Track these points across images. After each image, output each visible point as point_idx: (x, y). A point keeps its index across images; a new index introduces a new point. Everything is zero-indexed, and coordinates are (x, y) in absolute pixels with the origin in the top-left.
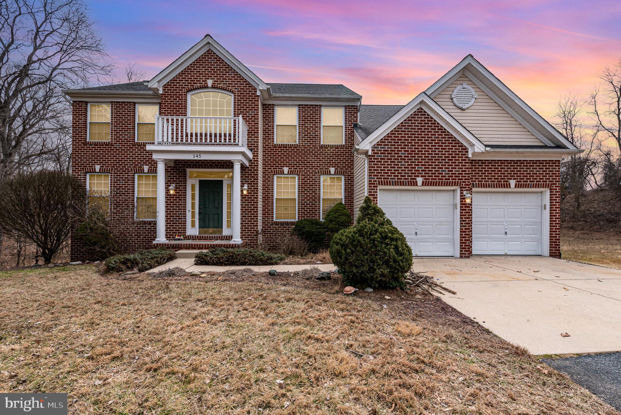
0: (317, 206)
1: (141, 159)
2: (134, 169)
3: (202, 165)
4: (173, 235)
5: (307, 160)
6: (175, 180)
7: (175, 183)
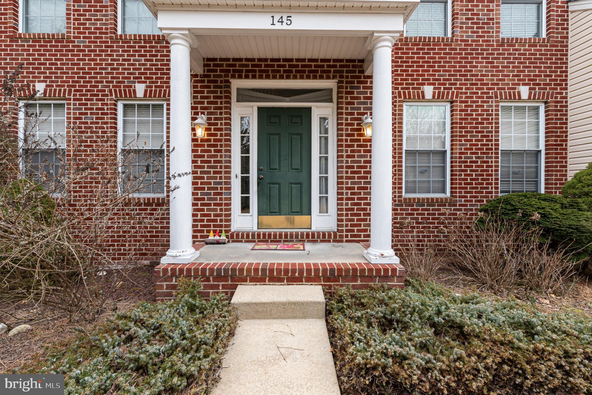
0: (492, 166)
1: (129, 69)
2: (115, 91)
3: (268, 71)
4: (202, 231)
5: (471, 71)
6: (206, 105)
7: (206, 112)
